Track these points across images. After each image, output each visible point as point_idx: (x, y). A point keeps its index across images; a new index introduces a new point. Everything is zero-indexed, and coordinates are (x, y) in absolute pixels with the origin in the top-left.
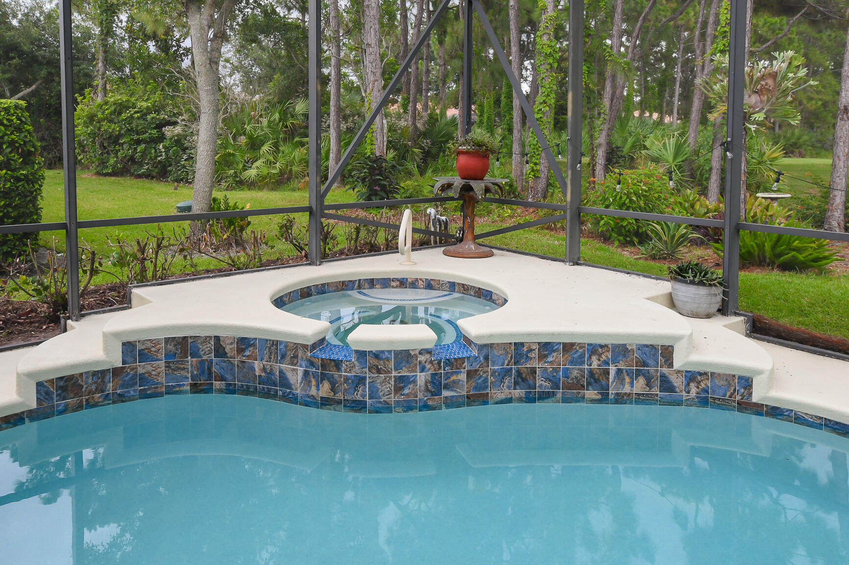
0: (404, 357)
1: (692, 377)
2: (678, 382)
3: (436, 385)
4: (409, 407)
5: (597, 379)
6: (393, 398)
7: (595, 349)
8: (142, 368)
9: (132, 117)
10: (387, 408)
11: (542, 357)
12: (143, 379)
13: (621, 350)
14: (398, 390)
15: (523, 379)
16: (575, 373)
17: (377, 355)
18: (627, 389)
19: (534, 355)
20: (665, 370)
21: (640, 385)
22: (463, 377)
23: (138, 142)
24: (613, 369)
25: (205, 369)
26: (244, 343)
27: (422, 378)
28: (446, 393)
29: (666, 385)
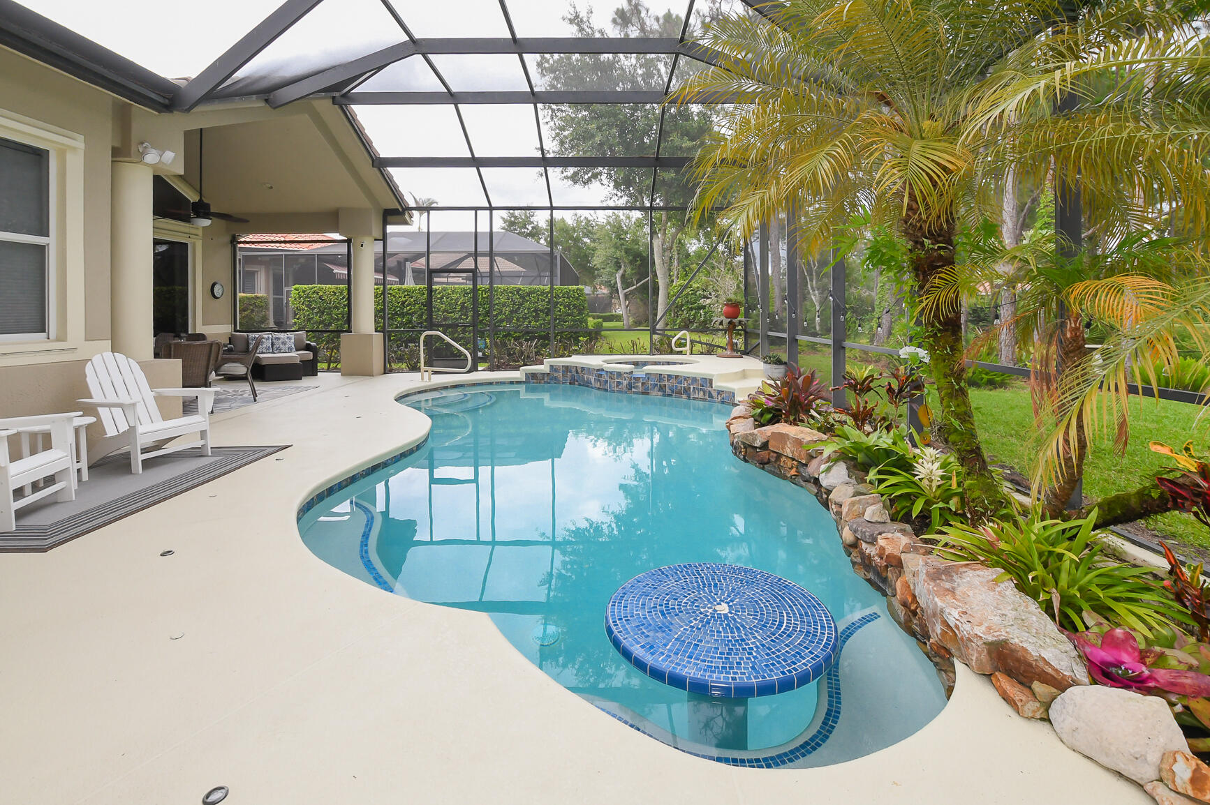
0: (619, 374)
1: (719, 392)
2: (714, 394)
3: (630, 387)
4: (620, 392)
5: (686, 391)
6: (616, 389)
7: (686, 379)
8: (556, 374)
9: (688, 294)
10: (614, 391)
11: (668, 380)
12: (556, 378)
13: (695, 380)
14: (617, 386)
15: (662, 388)
16: (679, 388)
17: (611, 373)
18: (697, 396)
19: (666, 379)
20: (710, 389)
21: (701, 395)
22: (640, 384)
23: (691, 309)
24: (692, 387)
25: (573, 377)
26: (583, 369)
27: (625, 383)
28: (633, 390)
29: (711, 396)
